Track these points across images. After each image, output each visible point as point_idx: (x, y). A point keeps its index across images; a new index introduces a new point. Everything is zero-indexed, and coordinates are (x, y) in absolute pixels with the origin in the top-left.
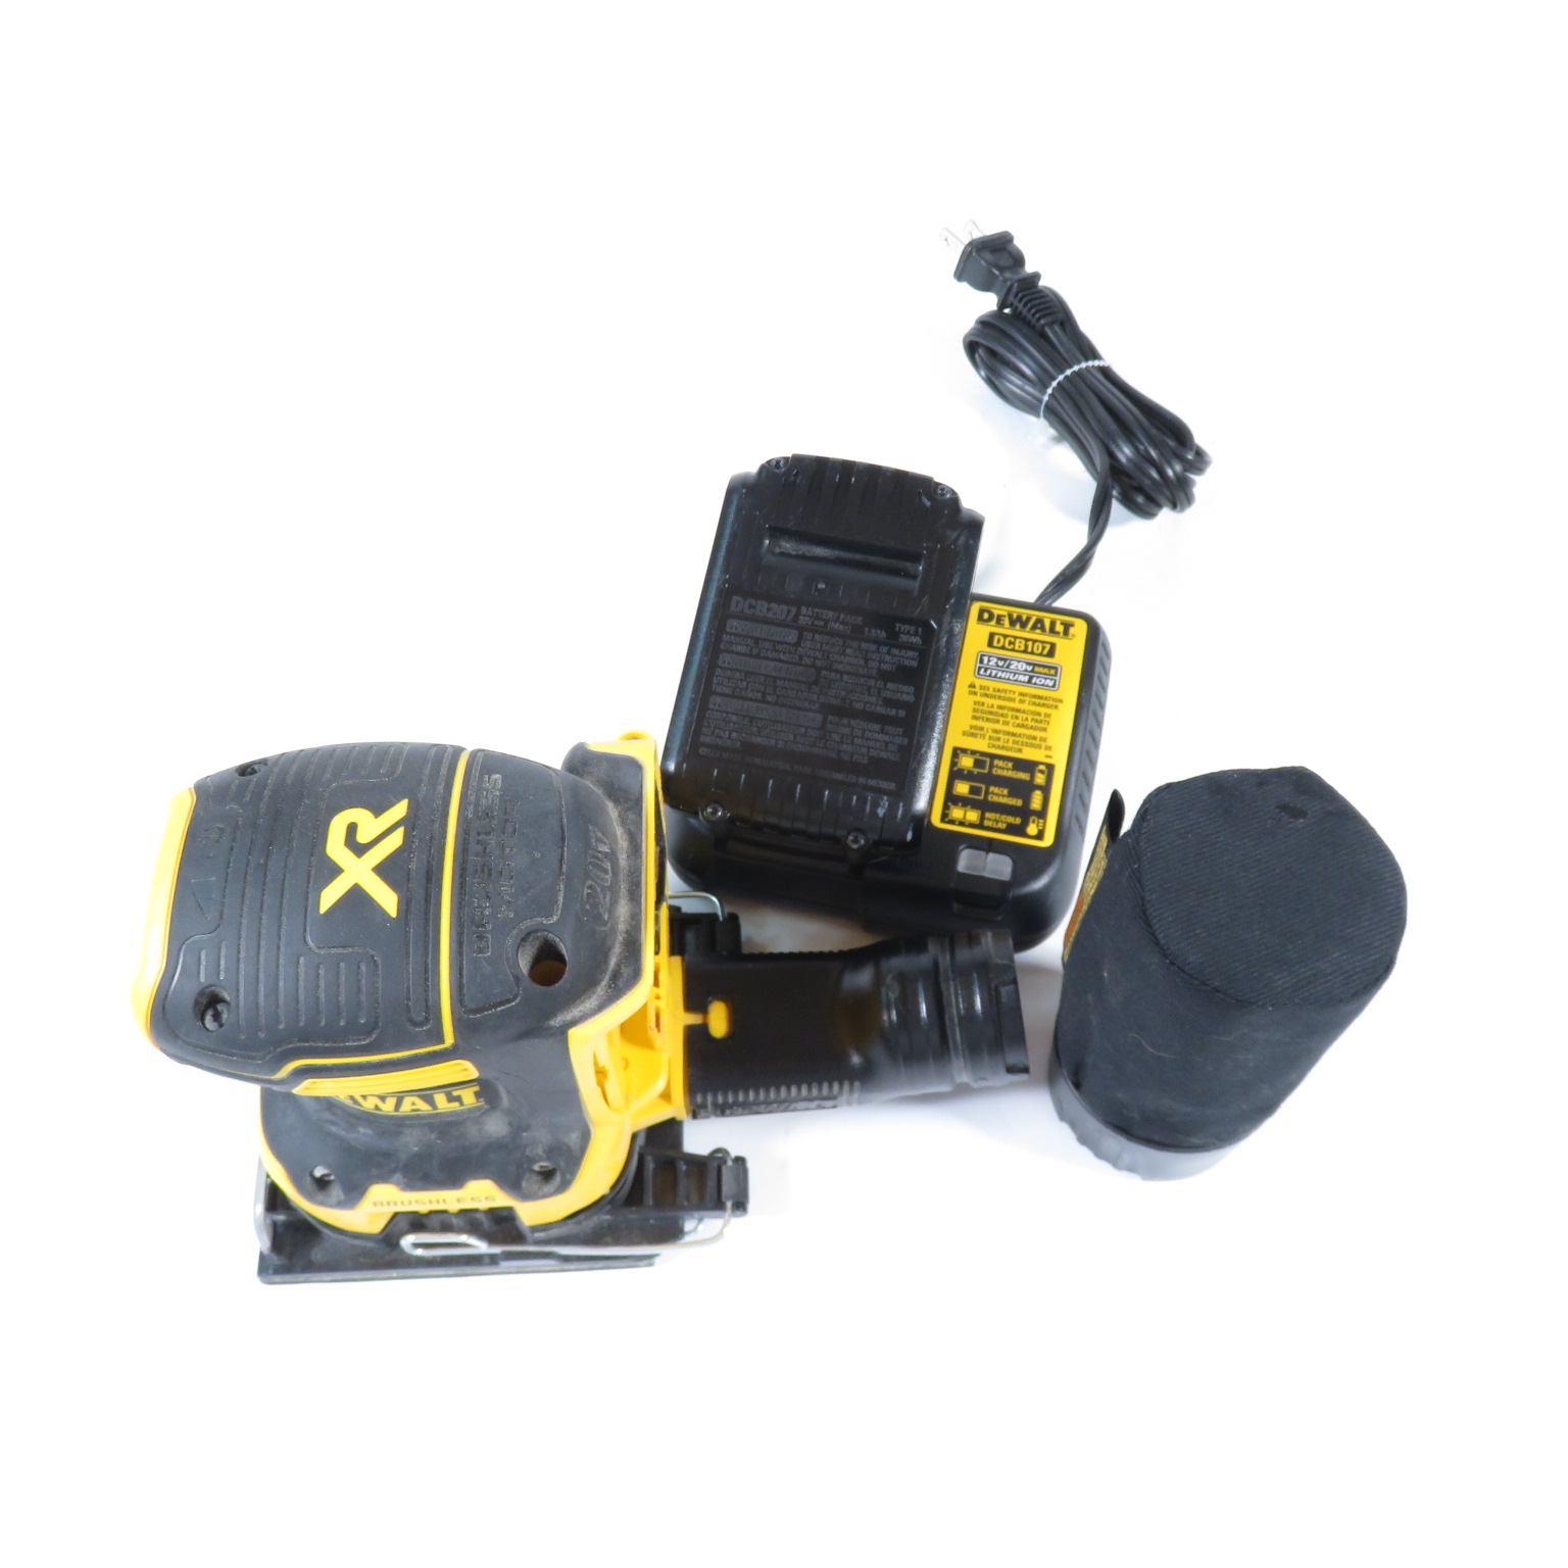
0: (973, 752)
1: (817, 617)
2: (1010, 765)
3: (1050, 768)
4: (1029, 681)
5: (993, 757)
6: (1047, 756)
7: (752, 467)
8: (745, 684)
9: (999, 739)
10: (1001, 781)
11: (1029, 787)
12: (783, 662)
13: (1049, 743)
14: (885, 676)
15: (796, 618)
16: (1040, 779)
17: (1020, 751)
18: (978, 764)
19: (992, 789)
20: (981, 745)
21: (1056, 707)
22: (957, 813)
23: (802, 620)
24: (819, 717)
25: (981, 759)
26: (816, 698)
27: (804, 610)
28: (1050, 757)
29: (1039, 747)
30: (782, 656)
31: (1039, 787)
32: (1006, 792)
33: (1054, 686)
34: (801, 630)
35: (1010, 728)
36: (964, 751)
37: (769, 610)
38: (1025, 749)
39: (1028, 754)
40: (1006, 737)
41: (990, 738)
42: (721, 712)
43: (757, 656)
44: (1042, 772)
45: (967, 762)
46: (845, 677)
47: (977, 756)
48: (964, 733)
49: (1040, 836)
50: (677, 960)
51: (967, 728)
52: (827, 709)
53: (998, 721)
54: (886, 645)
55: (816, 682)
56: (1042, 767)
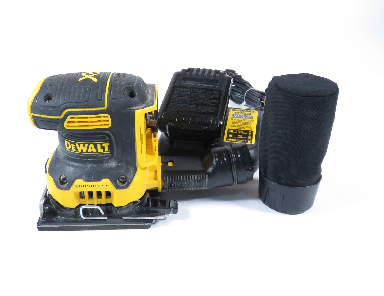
0: (233, 129)
1: (195, 90)
2: (242, 131)
3: (252, 132)
4: (246, 118)
5: (238, 130)
6: (251, 129)
7: (179, 70)
8: (178, 101)
9: (239, 127)
10: (240, 134)
11: (248, 135)
12: (187, 97)
13: (251, 127)
14: (211, 99)
15: (190, 90)
16: (250, 134)
17: (245, 129)
18: (234, 131)
19: (238, 136)
20: (235, 128)
21: (252, 121)
22: (230, 140)
23: (191, 91)
24: (196, 106)
25: (235, 131)
26: (195, 103)
27: (192, 89)
28: (252, 130)
29: (249, 128)
30: (187, 96)
31: (250, 135)
32: (242, 136)
33: (252, 118)
34: (191, 93)
35: (242, 125)
36: (231, 129)
37: (183, 90)
38: (245, 128)
39: (246, 129)
40: (241, 127)
41: (237, 127)
42: (172, 105)
43: (181, 96)
44: (250, 132)
45: (232, 131)
46: (202, 99)
47: (234, 130)
48: (230, 126)
49: (251, 143)
50: (160, 157)
51: (231, 125)
52: (197, 105)
53: (239, 124)
54: (211, 94)
55: (195, 100)
56: (250, 131)
